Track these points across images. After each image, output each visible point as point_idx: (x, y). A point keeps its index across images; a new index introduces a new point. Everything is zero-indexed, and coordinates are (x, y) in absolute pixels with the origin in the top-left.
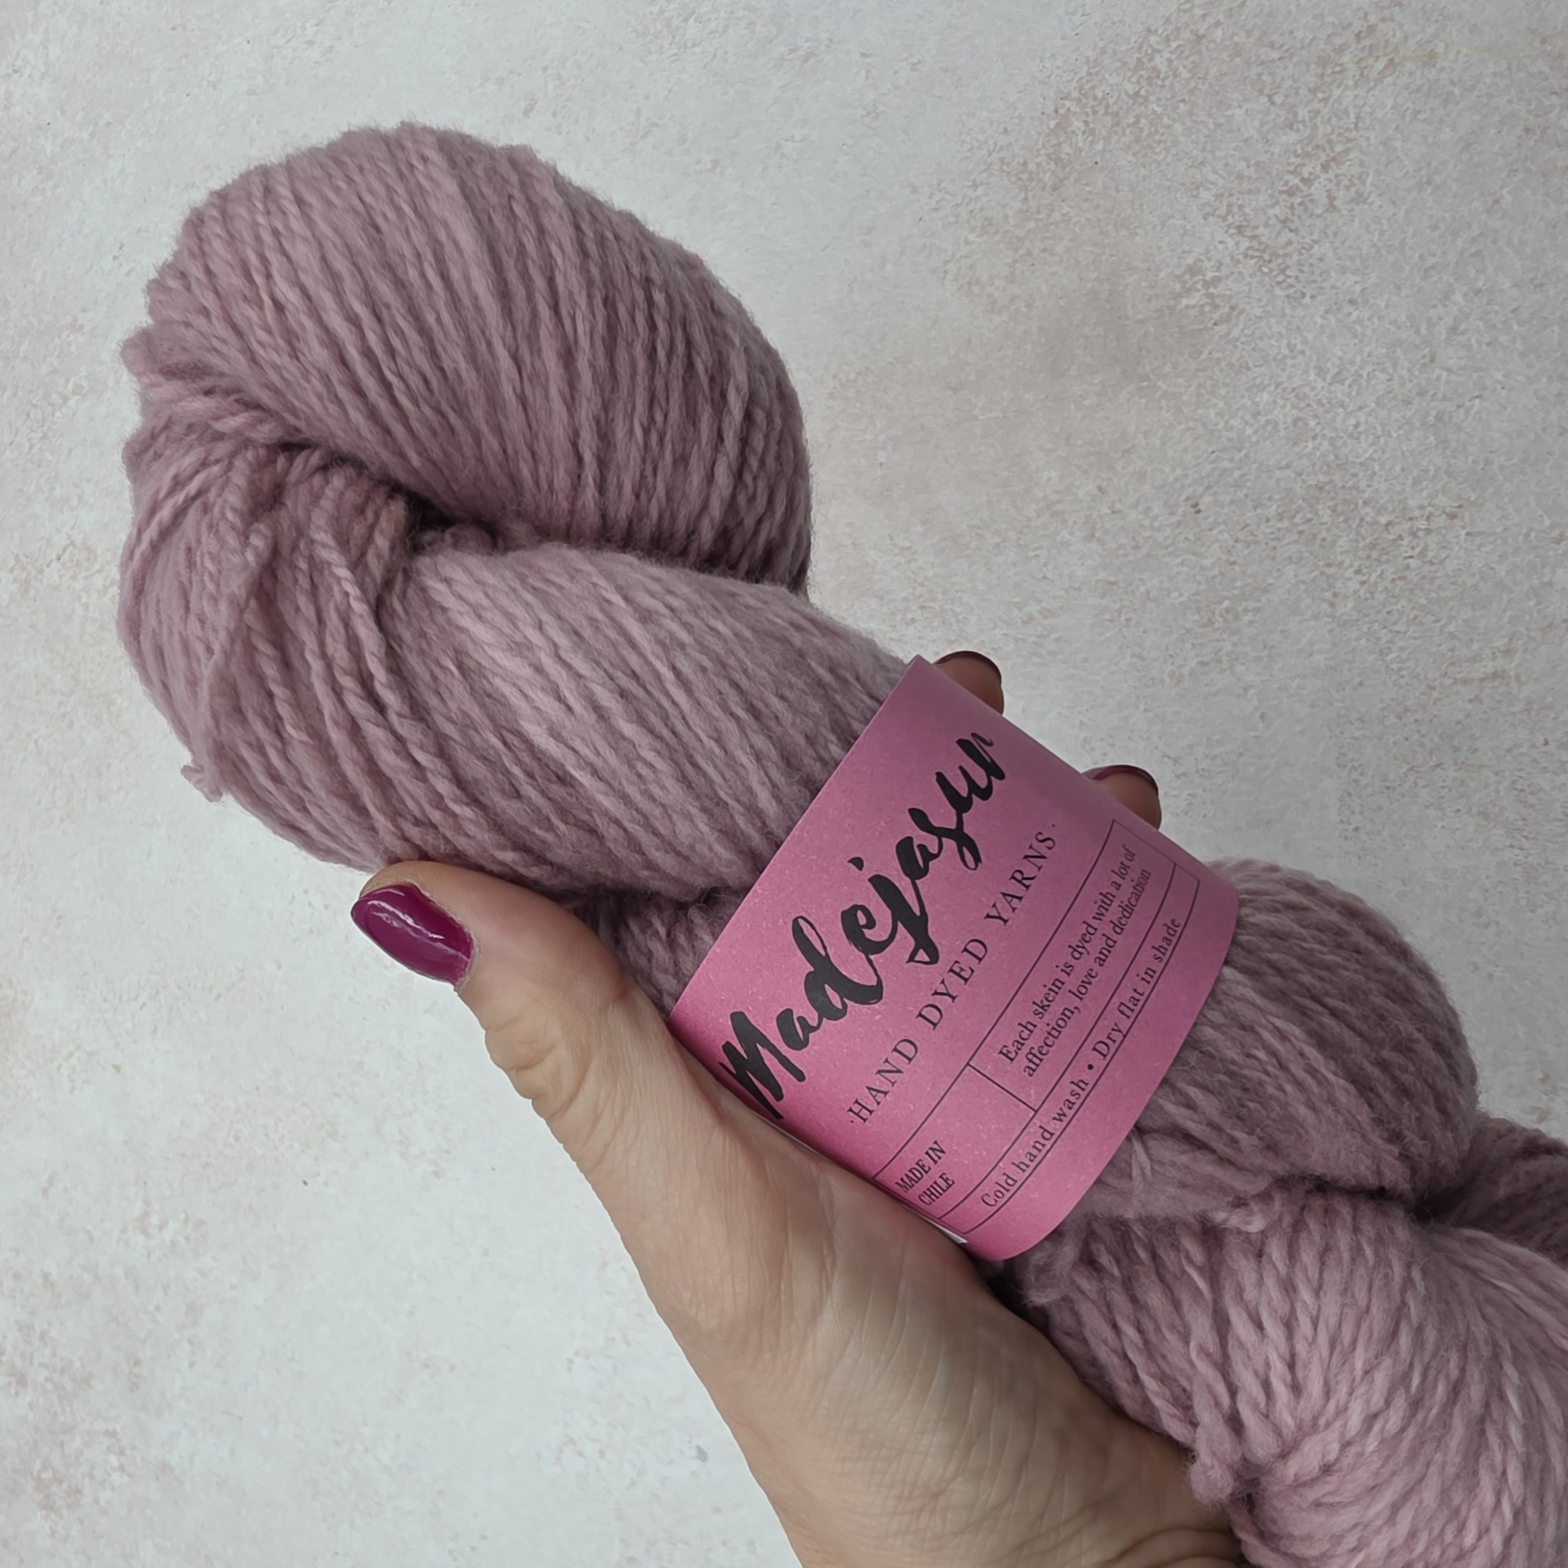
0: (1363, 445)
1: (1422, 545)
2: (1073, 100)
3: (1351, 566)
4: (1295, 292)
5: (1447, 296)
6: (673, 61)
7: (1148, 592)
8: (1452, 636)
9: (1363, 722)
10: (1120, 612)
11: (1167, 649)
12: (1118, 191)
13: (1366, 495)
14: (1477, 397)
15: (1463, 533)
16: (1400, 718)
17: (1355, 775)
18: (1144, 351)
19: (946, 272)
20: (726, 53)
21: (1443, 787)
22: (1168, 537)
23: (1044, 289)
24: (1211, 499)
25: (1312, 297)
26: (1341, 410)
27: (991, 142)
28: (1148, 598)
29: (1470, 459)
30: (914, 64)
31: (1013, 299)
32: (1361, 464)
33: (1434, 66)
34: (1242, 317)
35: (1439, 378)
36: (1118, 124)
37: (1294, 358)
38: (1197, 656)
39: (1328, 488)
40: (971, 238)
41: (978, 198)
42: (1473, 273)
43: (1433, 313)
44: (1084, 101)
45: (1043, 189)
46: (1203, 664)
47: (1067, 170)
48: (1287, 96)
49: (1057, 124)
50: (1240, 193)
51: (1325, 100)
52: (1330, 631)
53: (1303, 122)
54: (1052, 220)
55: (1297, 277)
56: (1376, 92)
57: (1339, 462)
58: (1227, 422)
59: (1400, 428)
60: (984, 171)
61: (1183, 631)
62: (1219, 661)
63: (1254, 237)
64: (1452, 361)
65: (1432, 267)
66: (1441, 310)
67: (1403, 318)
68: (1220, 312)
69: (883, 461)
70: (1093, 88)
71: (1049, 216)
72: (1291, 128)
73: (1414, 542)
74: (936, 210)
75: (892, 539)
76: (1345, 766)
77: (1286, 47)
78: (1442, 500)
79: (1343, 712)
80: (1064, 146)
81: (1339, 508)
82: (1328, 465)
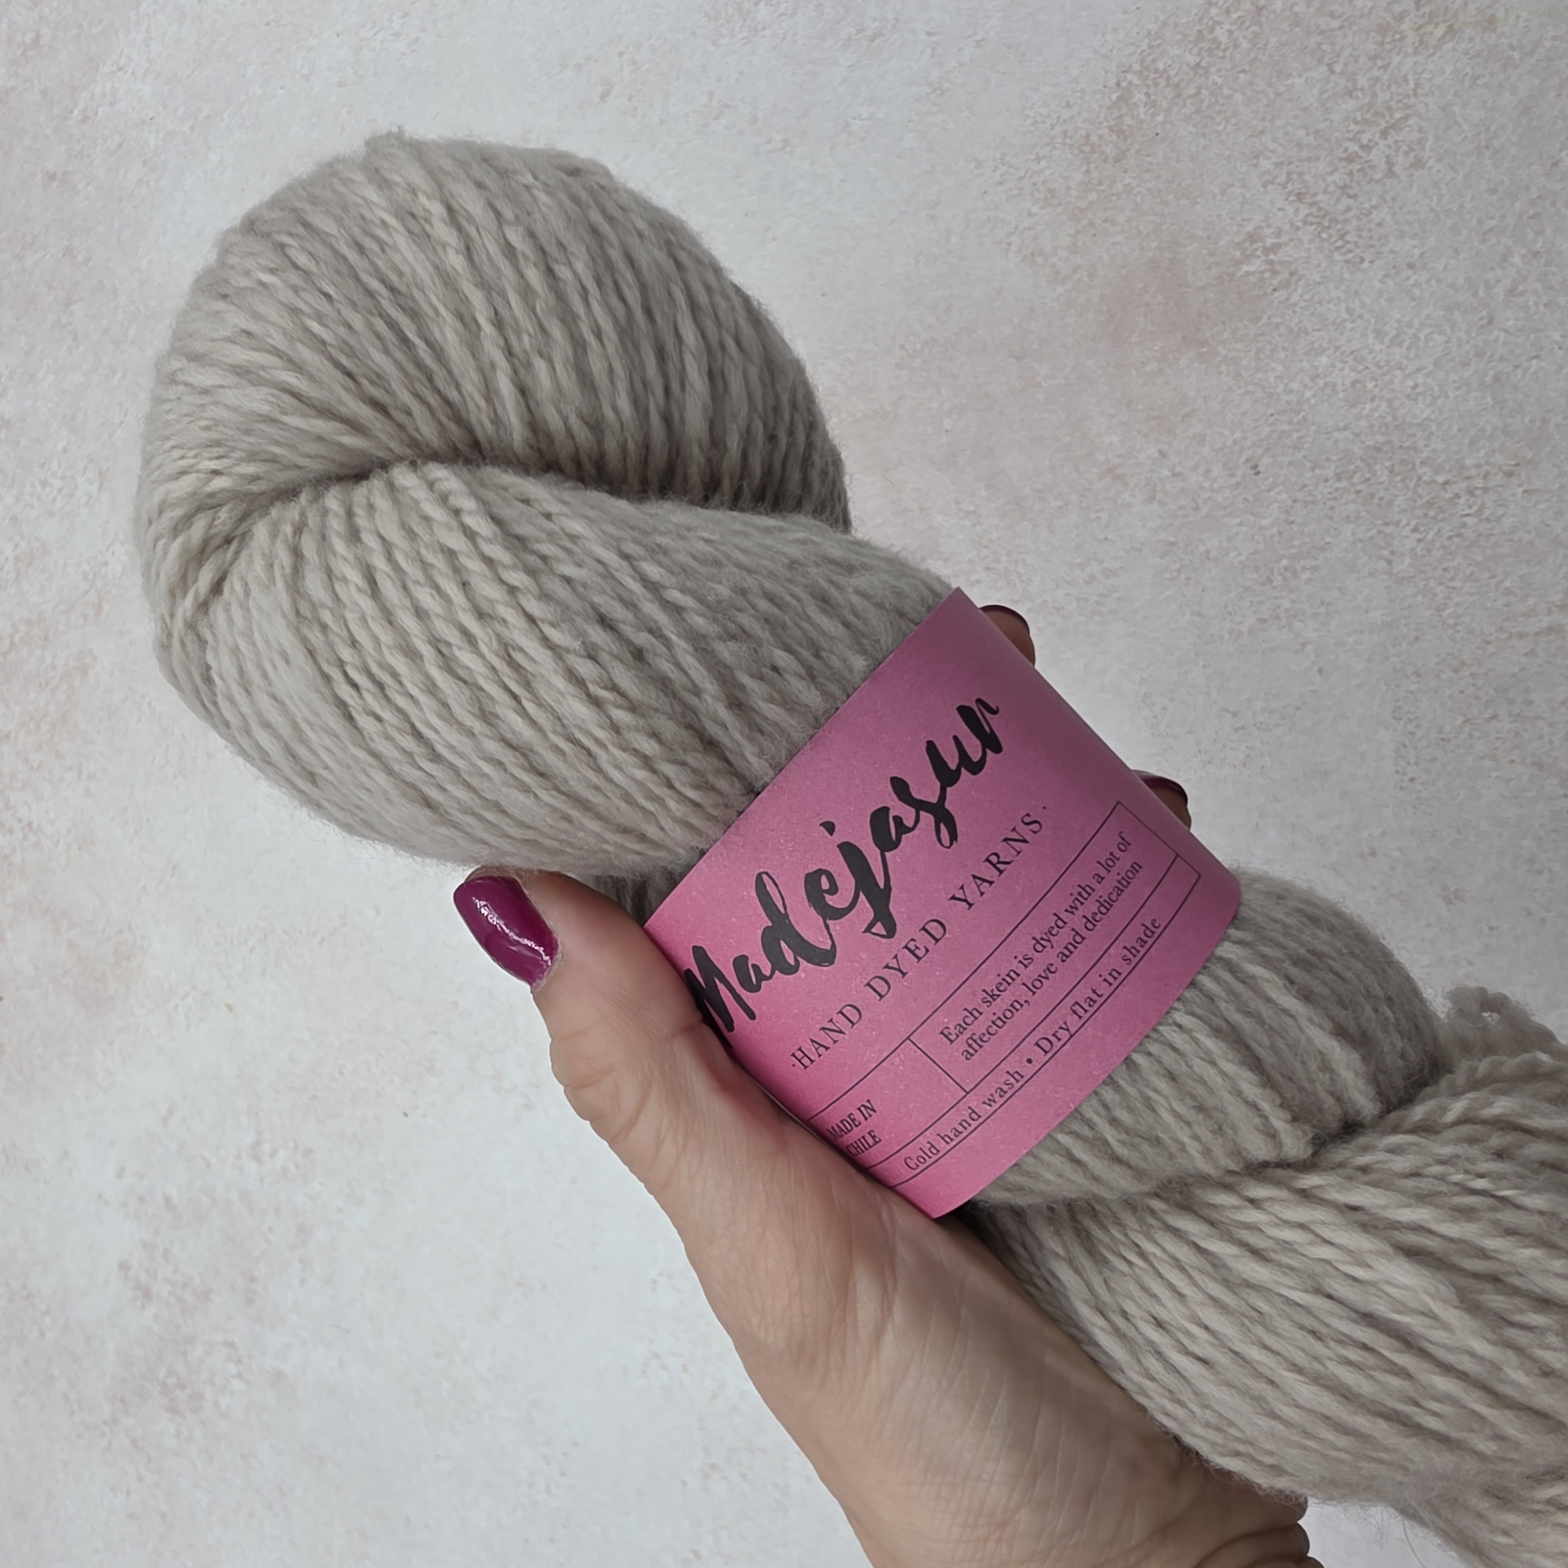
0: (1421, 405)
1: (1479, 502)
2: (1135, 73)
3: (1408, 524)
4: (1355, 256)
5: (1504, 259)
6: (744, 44)
7: (1208, 552)
8: (1508, 591)
9: (1419, 676)
10: (1179, 571)
11: (1226, 607)
12: (1178, 161)
13: (1424, 455)
14: (1535, 357)
15: (1520, 490)
16: (1456, 671)
17: (1410, 727)
18: (1204, 318)
19: (1009, 244)
20: (795, 35)
21: (1497, 739)
22: (1225, 499)
23: (1106, 258)
24: (1271, 460)
25: (1371, 262)
26: (1398, 372)
27: (1054, 116)
28: (1208, 558)
29: (1527, 420)
30: (978, 42)
31: (1075, 270)
32: (1419, 425)
33: (1494, 31)
34: (1303, 281)
35: (1496, 339)
36: (1178, 95)
37: (1353, 321)
38: (1255, 613)
39: (1386, 448)
40: (1034, 210)
41: (1042, 170)
42: (1531, 236)
43: (1490, 275)
44: (1146, 73)
45: (1106, 161)
46: (1262, 621)
47: (1129, 142)
48: (1346, 65)
49: (1119, 97)
50: (1301, 160)
51: (1385, 67)
52: (1387, 588)
53: (1362, 89)
54: (1114, 191)
55: (1356, 243)
56: (1435, 58)
57: (1397, 423)
58: (1287, 385)
59: (1457, 389)
60: (1048, 144)
61: (1241, 590)
62: (1278, 618)
63: (1313, 204)
64: (1510, 323)
65: (1490, 230)
66: (1499, 272)
67: (1461, 280)
68: (1280, 277)
69: (949, 428)
70: (1154, 61)
71: (1110, 187)
72: (1350, 96)
73: (1472, 500)
74: (1000, 183)
75: (957, 503)
76: (1401, 719)
77: (1345, 16)
78: (1499, 459)
79: (1399, 666)
80: (1125, 118)
81: (1397, 469)
82: (1387, 426)
